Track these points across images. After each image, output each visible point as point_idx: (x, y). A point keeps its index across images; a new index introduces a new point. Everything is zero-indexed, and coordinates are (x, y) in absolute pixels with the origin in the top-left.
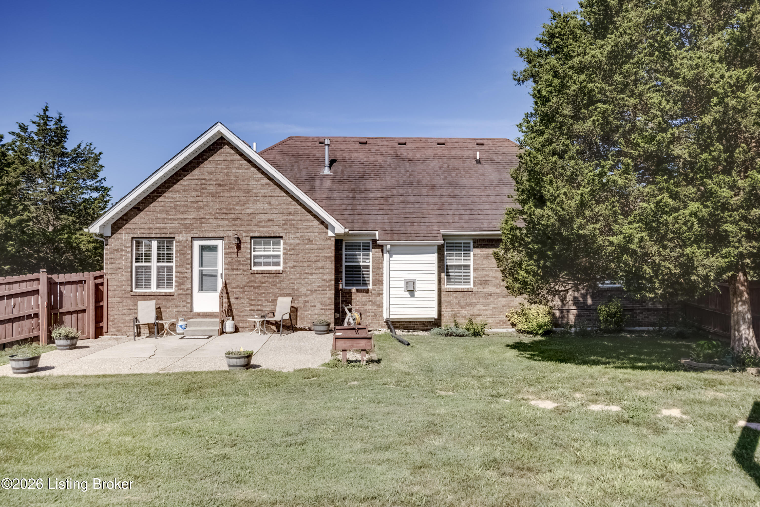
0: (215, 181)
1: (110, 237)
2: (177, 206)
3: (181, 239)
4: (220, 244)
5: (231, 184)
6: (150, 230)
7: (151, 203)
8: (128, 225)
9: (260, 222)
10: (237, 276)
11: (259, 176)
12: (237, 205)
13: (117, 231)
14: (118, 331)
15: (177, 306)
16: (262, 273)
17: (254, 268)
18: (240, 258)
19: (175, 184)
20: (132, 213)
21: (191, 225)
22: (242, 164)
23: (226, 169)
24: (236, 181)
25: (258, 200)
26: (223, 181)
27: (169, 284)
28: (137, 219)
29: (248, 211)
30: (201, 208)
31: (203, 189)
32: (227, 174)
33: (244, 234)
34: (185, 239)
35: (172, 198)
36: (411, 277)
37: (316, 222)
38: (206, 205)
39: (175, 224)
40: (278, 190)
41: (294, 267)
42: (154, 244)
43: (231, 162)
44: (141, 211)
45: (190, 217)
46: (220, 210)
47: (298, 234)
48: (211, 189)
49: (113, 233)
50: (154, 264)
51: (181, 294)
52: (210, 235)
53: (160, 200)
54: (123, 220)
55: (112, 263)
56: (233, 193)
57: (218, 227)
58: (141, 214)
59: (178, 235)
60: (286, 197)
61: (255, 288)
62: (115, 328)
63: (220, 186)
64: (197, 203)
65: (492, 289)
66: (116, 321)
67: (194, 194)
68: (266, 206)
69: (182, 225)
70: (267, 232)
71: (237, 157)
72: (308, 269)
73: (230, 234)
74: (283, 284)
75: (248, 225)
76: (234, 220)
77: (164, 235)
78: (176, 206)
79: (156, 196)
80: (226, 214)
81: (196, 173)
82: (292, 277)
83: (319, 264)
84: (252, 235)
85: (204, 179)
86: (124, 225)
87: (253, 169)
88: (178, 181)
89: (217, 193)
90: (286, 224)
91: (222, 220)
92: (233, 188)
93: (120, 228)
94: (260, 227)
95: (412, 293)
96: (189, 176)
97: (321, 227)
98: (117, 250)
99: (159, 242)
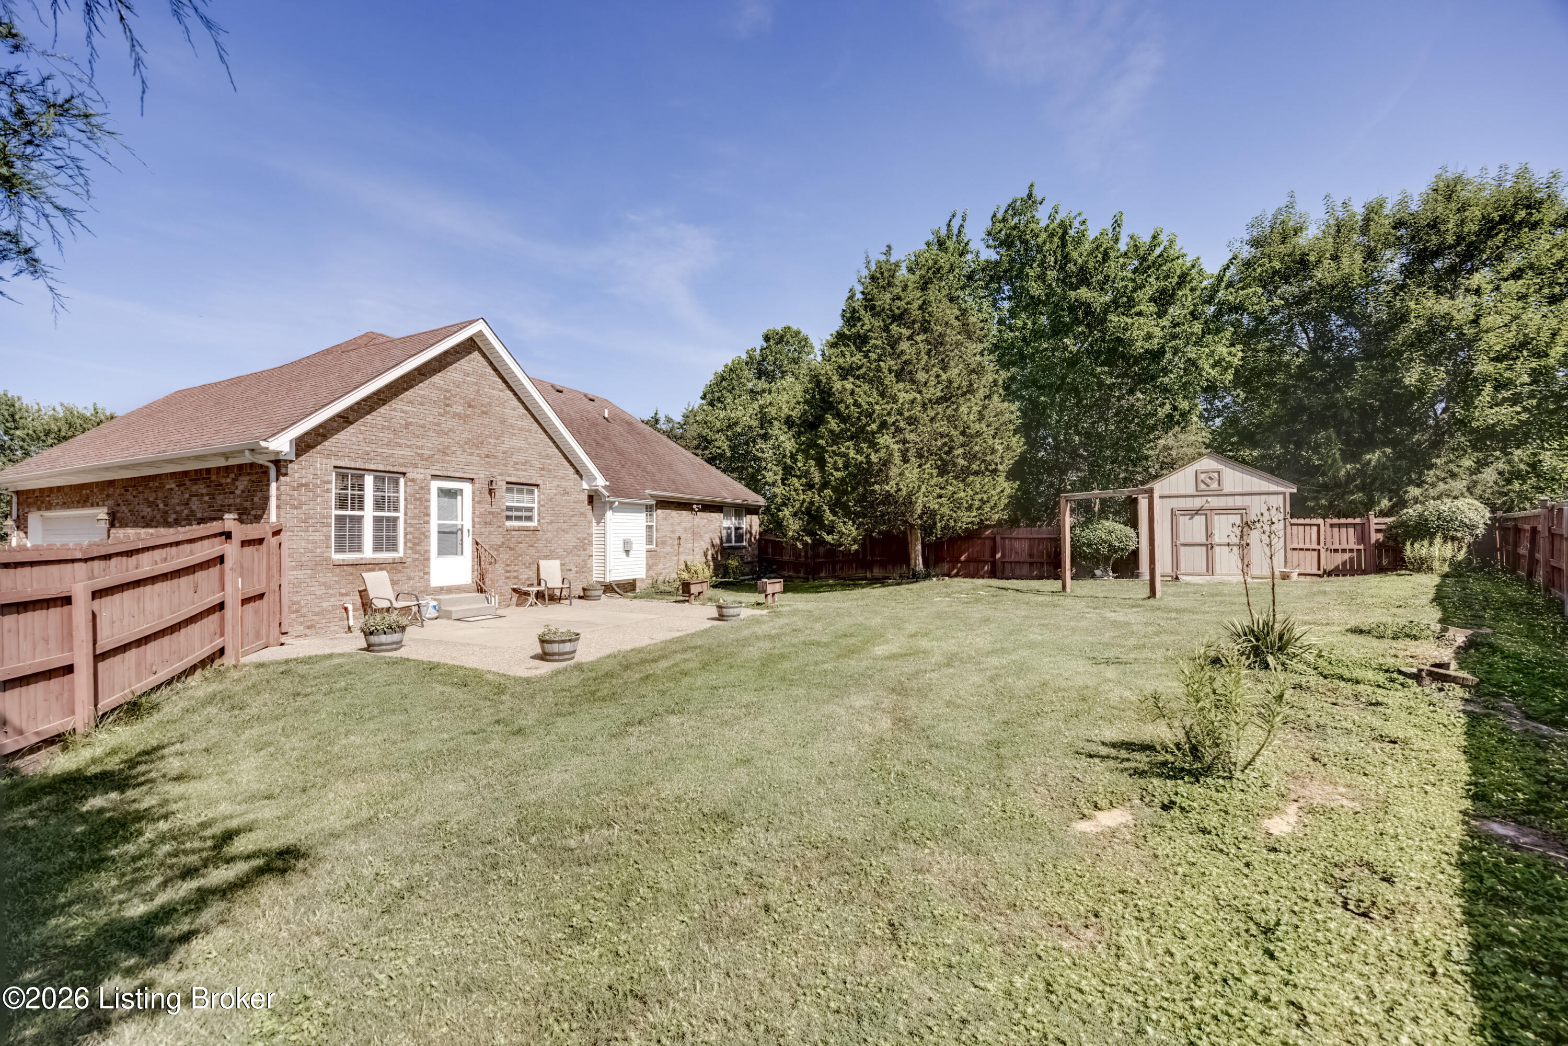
0: (463, 398)
1: (291, 461)
2: (411, 424)
3: (415, 476)
4: (467, 487)
5: (483, 406)
6: (366, 456)
7: (368, 413)
8: (326, 443)
9: (517, 463)
10: (490, 533)
11: (515, 402)
12: (490, 436)
13: (306, 452)
14: (308, 627)
15: (409, 578)
16: (519, 529)
17: (509, 524)
18: (495, 509)
19: (406, 390)
20: (335, 424)
21: (431, 457)
22: (495, 383)
23: (476, 384)
24: (489, 404)
25: (514, 435)
26: (473, 400)
27: (393, 547)
28: (342, 436)
29: (504, 447)
30: (445, 433)
31: (447, 405)
32: (478, 391)
33: (499, 478)
34: (422, 476)
35: (403, 411)
36: (627, 536)
37: (572, 470)
38: (452, 431)
39: (407, 452)
40: (536, 425)
41: (552, 522)
42: (369, 480)
43: (483, 376)
44: (351, 423)
45: (430, 444)
46: (470, 441)
47: (555, 483)
48: (458, 409)
49: (298, 455)
50: (369, 513)
51: (417, 559)
52: (457, 475)
53: (383, 410)
54: (318, 435)
55: (296, 508)
56: (486, 420)
57: (467, 464)
58: (351, 429)
59: (411, 470)
60: (544, 436)
61: (511, 549)
62: (302, 623)
63: (470, 406)
64: (438, 425)
65: (668, 549)
66: (304, 611)
67: (435, 411)
68: (522, 444)
69: (418, 455)
70: (524, 477)
71: (489, 370)
72: (564, 526)
73: (482, 476)
74: (540, 545)
75: (503, 465)
76: (487, 456)
77: (390, 468)
78: (408, 425)
79: (376, 403)
80: (478, 448)
81: (437, 379)
82: (549, 535)
83: (574, 520)
84: (509, 479)
85: (449, 391)
86: (319, 443)
87: (508, 392)
88: (412, 387)
89: (466, 416)
90: (543, 469)
91: (472, 454)
92: (485, 413)
93: (310, 447)
94: (517, 470)
95: (627, 552)
96: (427, 382)
97: (576, 476)
98: (306, 485)
99: (376, 478)
